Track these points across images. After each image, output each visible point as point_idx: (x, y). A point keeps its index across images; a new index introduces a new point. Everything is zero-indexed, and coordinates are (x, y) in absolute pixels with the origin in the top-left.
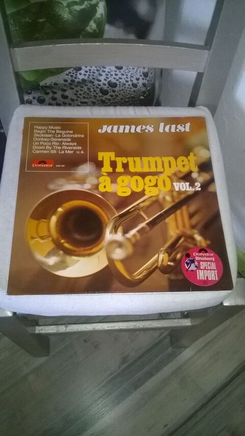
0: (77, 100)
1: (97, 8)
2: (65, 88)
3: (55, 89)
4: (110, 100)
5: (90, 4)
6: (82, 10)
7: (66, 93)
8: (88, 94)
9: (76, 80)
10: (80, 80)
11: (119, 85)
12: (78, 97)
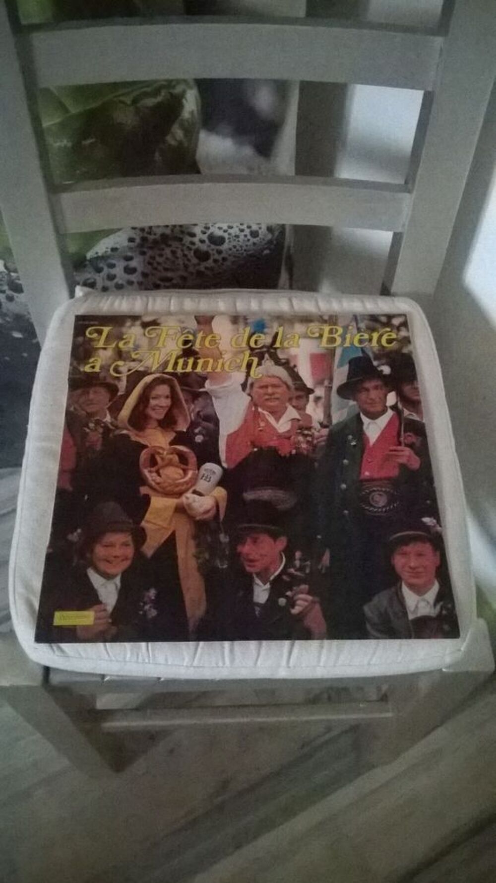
0: (153, 275)
1: (184, 101)
2: (129, 254)
3: (113, 259)
4: (212, 269)
5: (171, 94)
6: (159, 106)
7: (133, 264)
8: (173, 262)
9: (151, 237)
10: (157, 237)
11: (229, 238)
12: (156, 269)
